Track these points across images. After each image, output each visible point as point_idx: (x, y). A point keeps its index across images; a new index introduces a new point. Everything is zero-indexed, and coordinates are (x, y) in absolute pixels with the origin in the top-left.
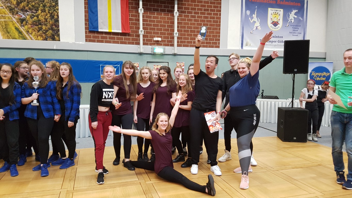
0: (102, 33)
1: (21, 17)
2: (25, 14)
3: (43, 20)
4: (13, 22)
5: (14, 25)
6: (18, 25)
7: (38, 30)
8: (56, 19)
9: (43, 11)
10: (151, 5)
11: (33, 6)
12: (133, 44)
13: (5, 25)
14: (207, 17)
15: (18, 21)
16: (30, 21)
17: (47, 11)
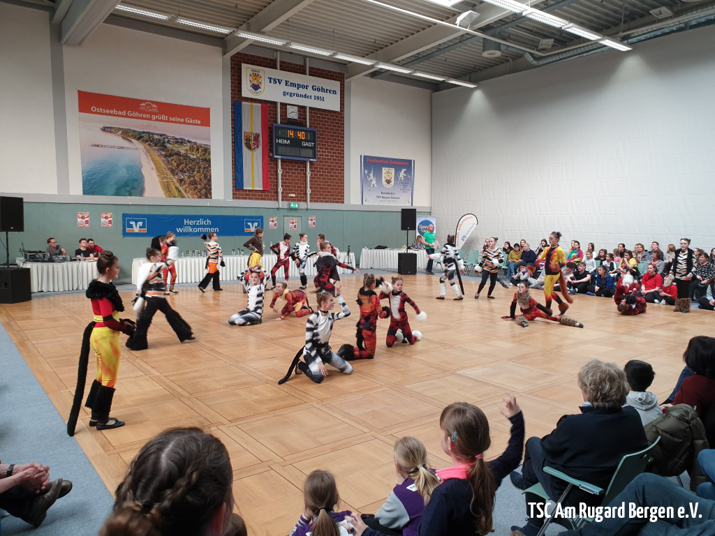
0: (246, 190)
1: (180, 177)
2: (184, 175)
3: (199, 180)
4: (173, 182)
5: (175, 185)
6: (178, 185)
7: (194, 189)
8: (208, 179)
9: (199, 172)
10: (286, 165)
11: (190, 167)
12: (271, 200)
13: (167, 185)
14: (333, 176)
15: (178, 181)
16: (188, 181)
17: (202, 172)
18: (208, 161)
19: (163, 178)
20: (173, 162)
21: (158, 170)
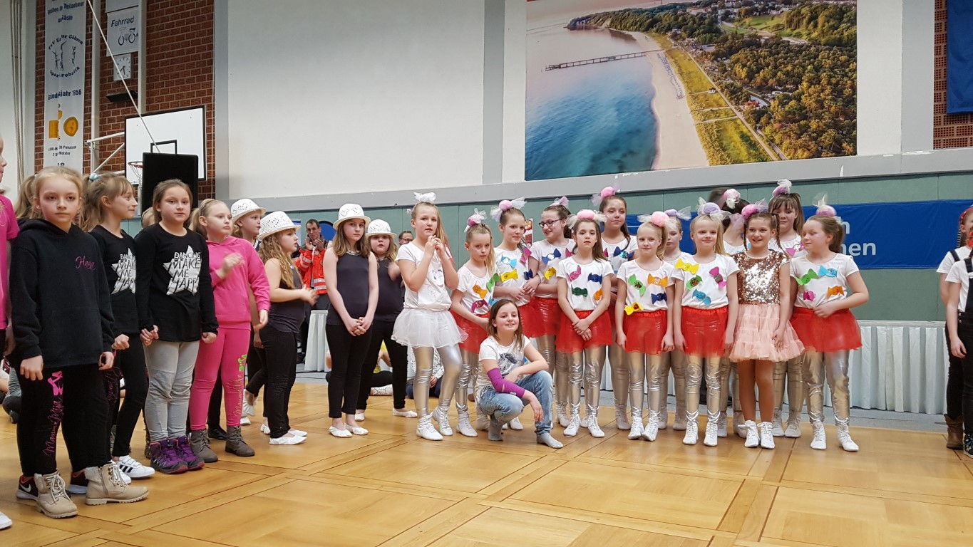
1: (757, 106)
2: (767, 97)
3: (814, 105)
4: (736, 123)
5: (739, 128)
6: (748, 128)
7: (798, 132)
8: (847, 97)
9: (811, 83)
11: (787, 74)
13: (718, 132)
15: (749, 119)
16: (779, 114)
17: (824, 81)
18: (849, 46)
19: (706, 116)
20: (738, 68)
21: (694, 97)
